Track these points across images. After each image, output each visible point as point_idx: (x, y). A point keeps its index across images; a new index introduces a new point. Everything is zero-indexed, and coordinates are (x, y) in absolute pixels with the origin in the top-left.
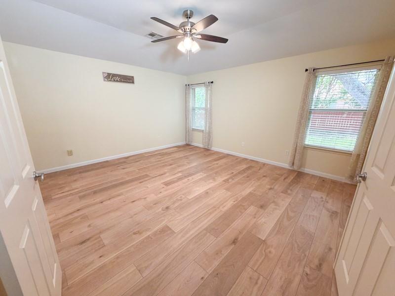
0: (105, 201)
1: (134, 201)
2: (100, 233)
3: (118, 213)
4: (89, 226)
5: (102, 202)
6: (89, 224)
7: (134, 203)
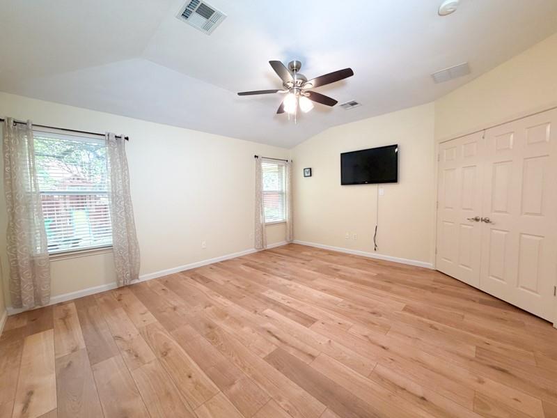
0: (416, 396)
1: (384, 348)
2: (471, 360)
3: (425, 357)
4: (481, 381)
5: (423, 398)
6: (480, 385)
7: (385, 346)
